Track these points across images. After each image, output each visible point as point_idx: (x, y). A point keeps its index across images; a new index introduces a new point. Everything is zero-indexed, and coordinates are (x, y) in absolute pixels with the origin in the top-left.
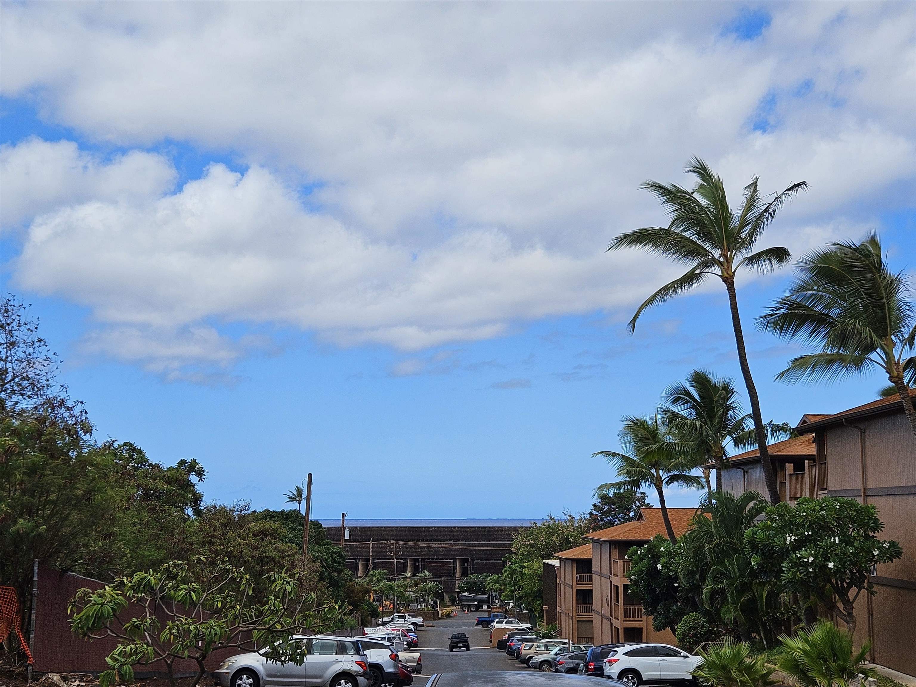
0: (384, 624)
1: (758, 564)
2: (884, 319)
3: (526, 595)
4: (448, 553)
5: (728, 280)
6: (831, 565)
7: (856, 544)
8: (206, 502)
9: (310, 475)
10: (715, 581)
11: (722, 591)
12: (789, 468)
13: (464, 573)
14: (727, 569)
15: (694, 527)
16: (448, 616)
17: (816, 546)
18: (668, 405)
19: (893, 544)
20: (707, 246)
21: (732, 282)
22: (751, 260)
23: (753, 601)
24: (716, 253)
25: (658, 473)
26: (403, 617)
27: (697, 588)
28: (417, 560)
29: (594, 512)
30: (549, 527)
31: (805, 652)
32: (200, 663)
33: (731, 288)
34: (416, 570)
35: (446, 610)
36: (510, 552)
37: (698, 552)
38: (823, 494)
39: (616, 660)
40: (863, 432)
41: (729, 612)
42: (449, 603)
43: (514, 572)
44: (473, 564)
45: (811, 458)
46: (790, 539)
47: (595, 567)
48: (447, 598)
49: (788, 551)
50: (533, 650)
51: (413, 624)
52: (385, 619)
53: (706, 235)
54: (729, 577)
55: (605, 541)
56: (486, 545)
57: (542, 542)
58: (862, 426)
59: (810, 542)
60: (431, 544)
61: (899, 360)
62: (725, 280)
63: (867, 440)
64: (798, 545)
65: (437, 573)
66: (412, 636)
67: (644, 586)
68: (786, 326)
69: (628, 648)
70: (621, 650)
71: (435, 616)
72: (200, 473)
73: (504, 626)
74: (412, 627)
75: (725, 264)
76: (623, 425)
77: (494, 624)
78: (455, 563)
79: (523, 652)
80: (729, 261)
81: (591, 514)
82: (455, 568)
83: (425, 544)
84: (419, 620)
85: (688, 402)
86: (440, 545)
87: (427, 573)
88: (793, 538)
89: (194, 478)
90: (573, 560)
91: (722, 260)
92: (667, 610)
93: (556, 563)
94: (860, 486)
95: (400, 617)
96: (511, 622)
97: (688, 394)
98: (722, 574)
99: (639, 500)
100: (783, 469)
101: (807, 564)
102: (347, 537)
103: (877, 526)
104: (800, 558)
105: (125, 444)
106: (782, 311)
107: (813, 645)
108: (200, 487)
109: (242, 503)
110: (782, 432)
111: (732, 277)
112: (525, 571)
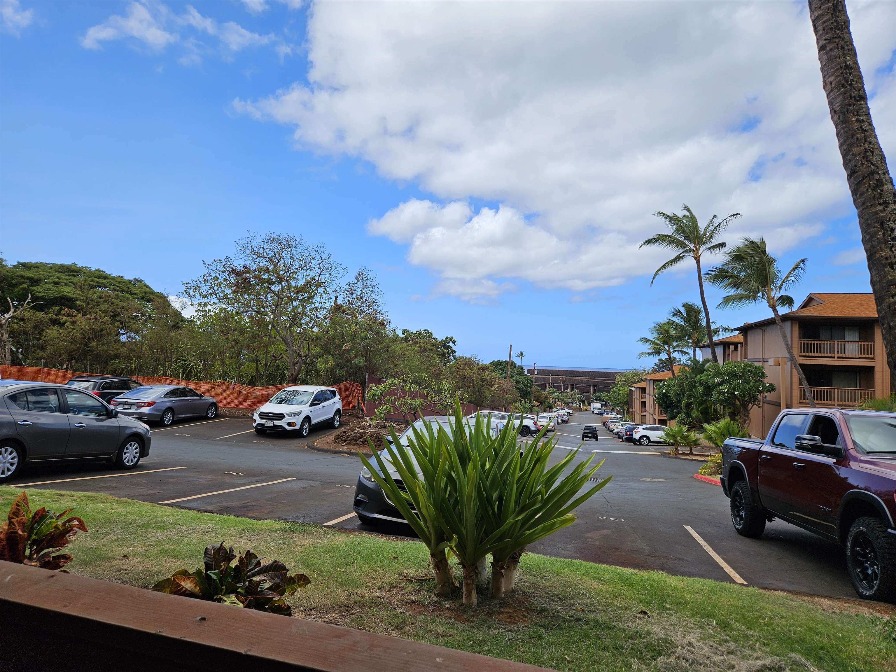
0: (555, 412)
1: (702, 391)
2: (766, 277)
3: (620, 403)
4: (587, 383)
5: (697, 259)
6: (736, 393)
7: (751, 384)
8: (457, 355)
9: (511, 345)
10: (688, 399)
11: (691, 404)
12: (732, 347)
13: (595, 391)
14: (694, 393)
15: (680, 374)
16: (586, 410)
17: (730, 384)
18: (671, 317)
19: (771, 385)
20: (687, 242)
21: (699, 260)
22: (710, 249)
23: (707, 408)
24: (692, 246)
25: (669, 349)
26: (564, 409)
27: (680, 401)
28: (573, 385)
29: (655, 367)
30: (633, 372)
31: (715, 432)
32: (414, 415)
33: (698, 263)
34: (572, 389)
35: (585, 407)
36: (615, 384)
37: (681, 385)
38: (746, 361)
39: (638, 432)
40: (764, 331)
41: (695, 413)
42: (587, 405)
43: (615, 392)
44: (598, 388)
45: (741, 343)
46: (717, 380)
47: (647, 391)
48: (586, 403)
49: (716, 386)
50: (615, 427)
51: (568, 413)
52: (555, 410)
53: (687, 238)
54: (695, 397)
55: (651, 380)
56: (605, 380)
57: (630, 379)
58: (763, 328)
59: (727, 382)
60: (579, 378)
61: (774, 297)
62: (695, 258)
63: (765, 336)
64: (721, 383)
65: (581, 391)
66: (566, 418)
67: (661, 400)
68: (716, 280)
69: (644, 426)
70: (641, 427)
71: (580, 410)
72: (454, 342)
73: (609, 416)
74: (566, 414)
75: (696, 251)
76: (652, 326)
77: (605, 415)
78: (590, 387)
79: (611, 427)
80: (698, 250)
81: (654, 368)
82: (590, 389)
83: (577, 378)
84: (571, 411)
85: (680, 316)
86: (584, 379)
87: (576, 391)
88: (718, 380)
89: (451, 344)
90: (640, 388)
91: (694, 249)
92: (672, 411)
93: (633, 389)
94: (761, 357)
95: (562, 409)
96: (613, 414)
97: (680, 312)
98: (691, 395)
99: (678, 362)
100: (729, 348)
101: (724, 393)
102: (536, 373)
103: (764, 376)
104: (721, 389)
105: (425, 330)
106: (714, 273)
107: (719, 428)
108: (454, 348)
109: (474, 356)
110: (727, 331)
111: (699, 257)
112: (621, 392)
